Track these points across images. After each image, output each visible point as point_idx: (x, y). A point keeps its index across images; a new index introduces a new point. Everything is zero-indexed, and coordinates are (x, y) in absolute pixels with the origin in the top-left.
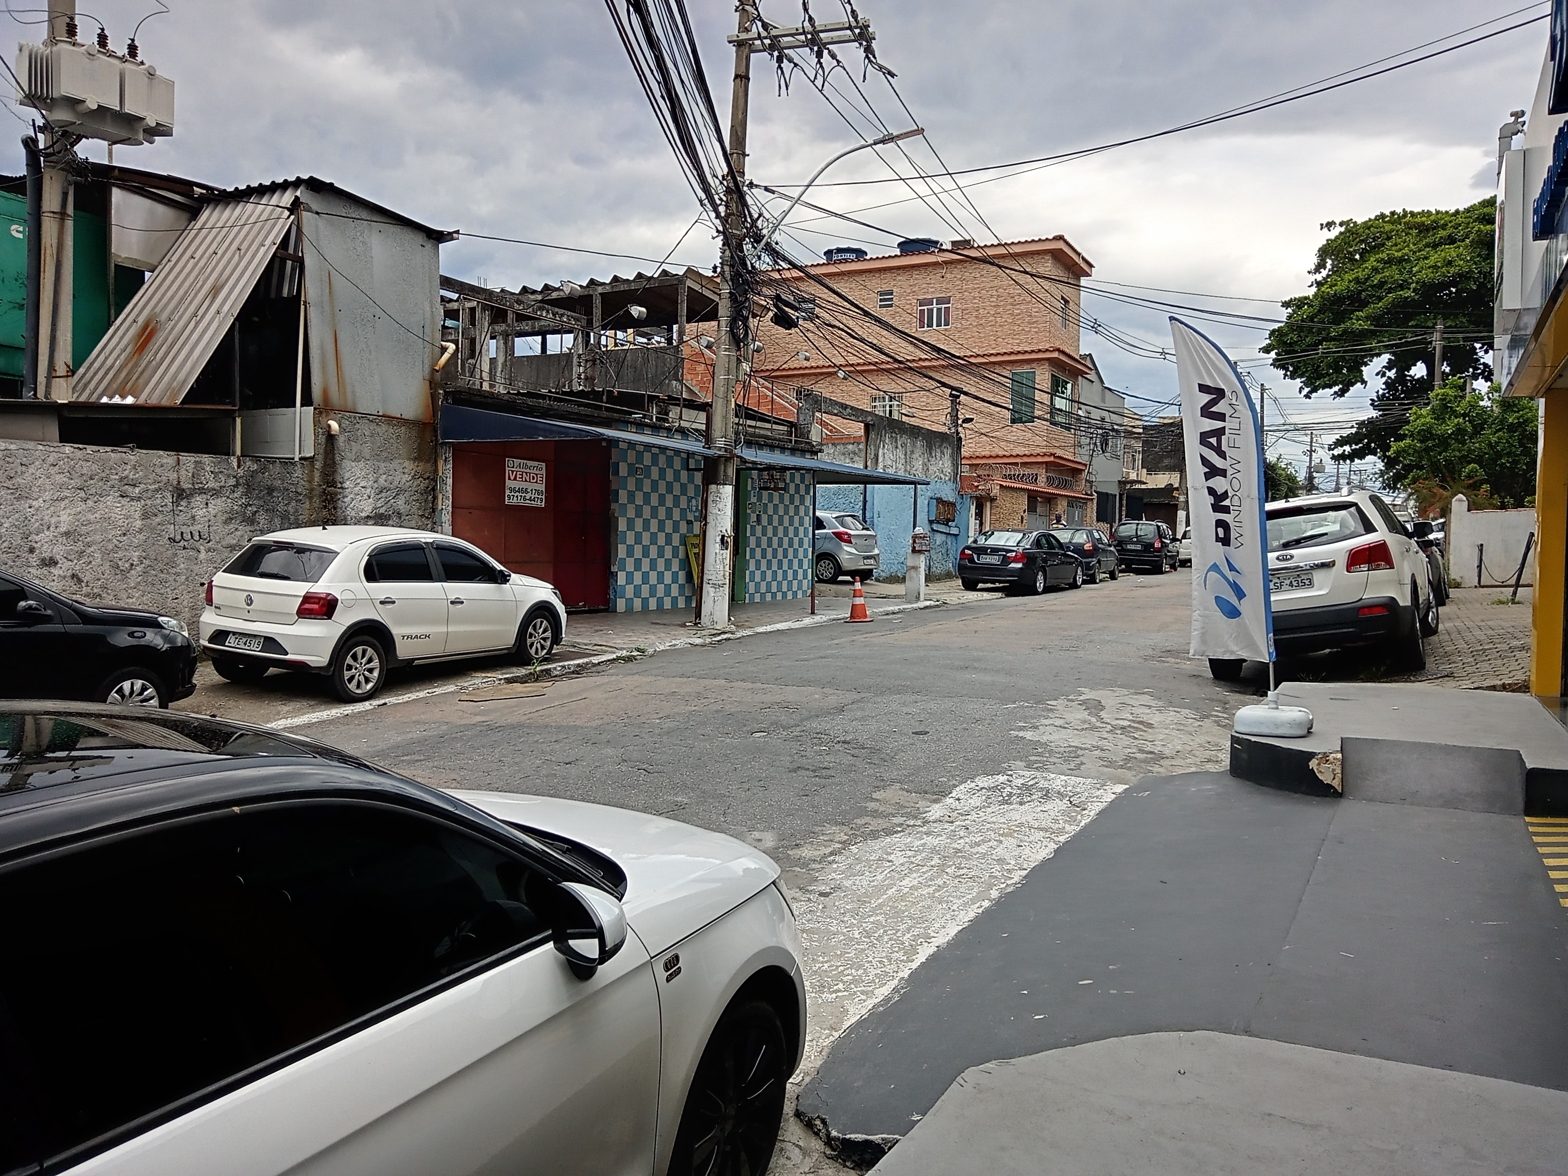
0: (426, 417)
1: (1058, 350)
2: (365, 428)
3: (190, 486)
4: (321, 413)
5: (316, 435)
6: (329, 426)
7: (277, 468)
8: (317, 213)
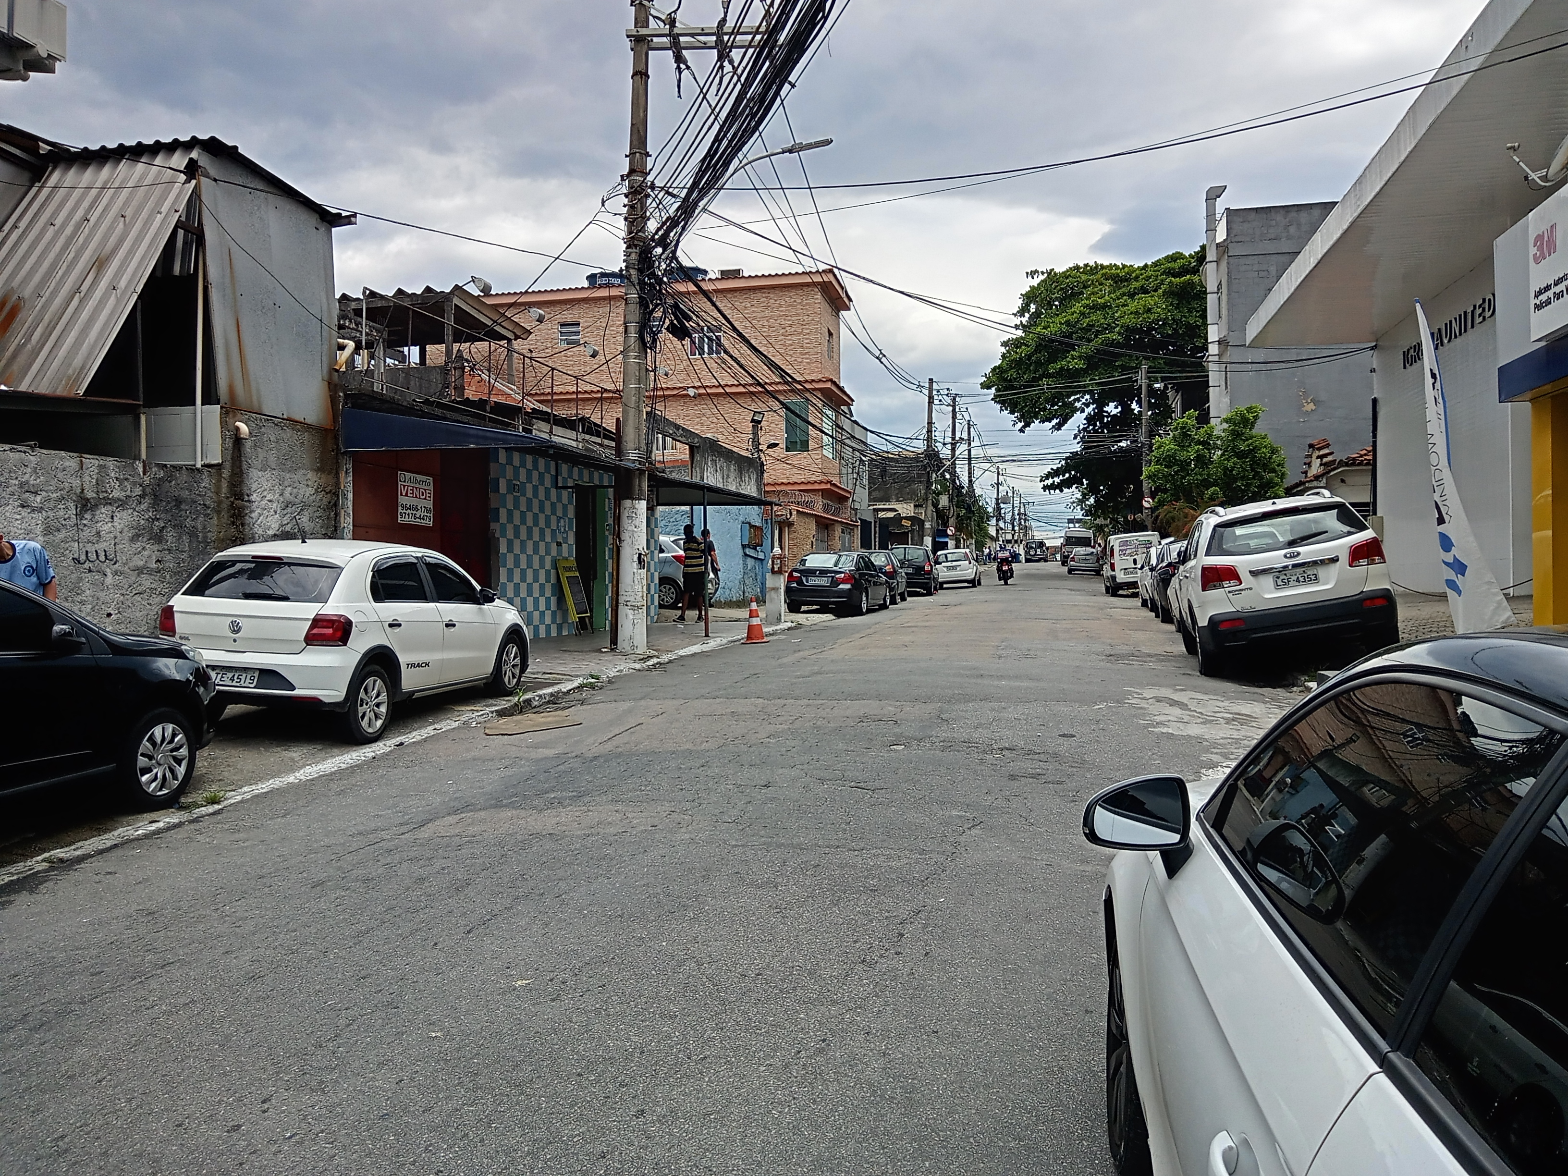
0: (327, 423)
1: (831, 380)
2: (271, 433)
3: (95, 495)
4: (227, 413)
5: (223, 439)
6: (237, 429)
7: (184, 476)
8: (215, 180)
